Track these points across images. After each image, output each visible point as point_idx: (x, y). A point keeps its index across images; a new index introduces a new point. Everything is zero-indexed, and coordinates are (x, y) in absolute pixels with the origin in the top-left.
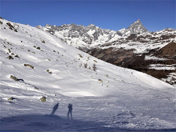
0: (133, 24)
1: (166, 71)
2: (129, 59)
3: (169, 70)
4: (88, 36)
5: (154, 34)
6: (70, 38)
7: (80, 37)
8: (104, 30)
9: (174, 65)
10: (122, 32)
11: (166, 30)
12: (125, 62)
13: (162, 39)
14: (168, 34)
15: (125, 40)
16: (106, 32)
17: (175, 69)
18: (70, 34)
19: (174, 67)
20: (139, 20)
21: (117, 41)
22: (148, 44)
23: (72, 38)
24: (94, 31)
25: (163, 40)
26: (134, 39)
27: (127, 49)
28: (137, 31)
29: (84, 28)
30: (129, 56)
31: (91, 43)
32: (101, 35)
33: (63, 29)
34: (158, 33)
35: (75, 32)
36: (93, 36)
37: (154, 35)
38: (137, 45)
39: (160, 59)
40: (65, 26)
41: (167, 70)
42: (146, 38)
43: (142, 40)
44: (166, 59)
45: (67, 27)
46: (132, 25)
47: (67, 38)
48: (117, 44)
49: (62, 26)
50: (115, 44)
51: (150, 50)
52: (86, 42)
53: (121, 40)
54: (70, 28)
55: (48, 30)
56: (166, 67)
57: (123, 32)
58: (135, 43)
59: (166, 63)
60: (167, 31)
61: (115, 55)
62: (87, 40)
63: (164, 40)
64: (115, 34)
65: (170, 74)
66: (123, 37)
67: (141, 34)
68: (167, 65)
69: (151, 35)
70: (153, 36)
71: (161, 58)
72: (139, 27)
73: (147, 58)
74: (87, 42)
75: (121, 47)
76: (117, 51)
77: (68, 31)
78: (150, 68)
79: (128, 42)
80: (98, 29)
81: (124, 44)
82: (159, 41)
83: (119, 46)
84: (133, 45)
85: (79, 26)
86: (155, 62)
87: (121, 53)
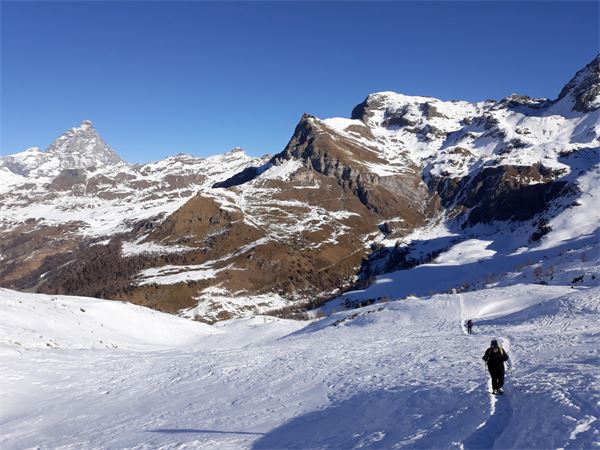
0: (66, 135)
1: (192, 283)
2: (62, 258)
3: (199, 281)
5: (142, 170)
9: (210, 262)
10: (26, 162)
11: (176, 160)
12: (50, 274)
13: (167, 185)
14: (183, 172)
15: (42, 190)
17: (217, 274)
19: (212, 270)
20: (87, 123)
21: (11, 194)
22: (126, 203)
25: (171, 189)
26: (76, 187)
27: (53, 222)
28: (83, 159)
30: (63, 250)
37: (143, 174)
38: (89, 206)
39: (170, 250)
41: (192, 281)
42: (119, 182)
43: (103, 189)
44: (187, 248)
46: (63, 137)
48: (10, 206)
50: (3, 207)
51: (135, 224)
53: (24, 192)
56: (189, 273)
57: (31, 161)
58: (80, 200)
59: (189, 259)
60: (179, 164)
61: (5, 249)
63: (175, 191)
65: (203, 292)
66: (32, 181)
67: (99, 171)
68: (191, 267)
69: (132, 173)
70: (140, 178)
71: (171, 245)
72: (90, 148)
73: (129, 249)
75: (28, 217)
76: (14, 234)
78: (141, 284)
79: (53, 197)
81: (41, 205)
82: (160, 194)
83: (21, 215)
84: (74, 208)
86: (155, 259)
87: (30, 239)
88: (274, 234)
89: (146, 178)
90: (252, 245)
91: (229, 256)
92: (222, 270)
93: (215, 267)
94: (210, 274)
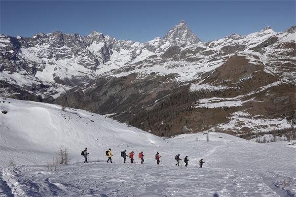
0: (173, 29)
1: (226, 109)
2: (166, 92)
3: (231, 108)
4: (90, 55)
5: (210, 45)
6: (53, 60)
7: (73, 56)
8: (120, 42)
9: (240, 96)
10: (154, 44)
11: (229, 38)
12: (160, 100)
13: (223, 52)
14: (232, 44)
15: (159, 58)
16: (126, 46)
17: (243, 104)
18: (52, 53)
19: (240, 101)
20: (183, 22)
21: (145, 60)
22: (199, 63)
23: (56, 60)
24: (102, 44)
25: (224, 54)
26: (175, 56)
27: (163, 74)
28: (181, 41)
29: (81, 40)
30: (167, 88)
31: (97, 67)
32: (115, 52)
33: (37, 43)
34: (216, 43)
35: (62, 48)
36: (99, 54)
37: (210, 47)
38: (181, 66)
39: (216, 88)
40: (41, 37)
41: (227, 107)
42: (197, 52)
43: (189, 56)
44: (226, 87)
45: (45, 39)
46: (171, 31)
47: (46, 60)
48: (145, 67)
49: (35, 37)
50: (142, 67)
51: (203, 75)
52: (86, 67)
53: (151, 59)
54: (51, 40)
55: (4, 46)
56: (226, 102)
57: (156, 44)
58: (177, 63)
60: (231, 40)
61: (141, 87)
62: (88, 62)
63: (227, 56)
64: (143, 49)
65: (233, 114)
66: (157, 54)
67: (187, 47)
68: (228, 99)
69: (205, 47)
70: (208, 49)
71: (217, 85)
72: (184, 35)
73: (194, 88)
74: (90, 67)
75: (152, 72)
76: (146, 80)
77: (48, 46)
78: (197, 107)
79: (164, 61)
80: (110, 41)
81: (158, 66)
82: (218, 58)
83: (149, 70)
84: (173, 67)
85: (70, 36)
87: (152, 83)
88: (286, 79)
89: (211, 49)
90: (269, 86)
91: (252, 93)
92: (247, 101)
93: (243, 99)
94: (239, 103)
